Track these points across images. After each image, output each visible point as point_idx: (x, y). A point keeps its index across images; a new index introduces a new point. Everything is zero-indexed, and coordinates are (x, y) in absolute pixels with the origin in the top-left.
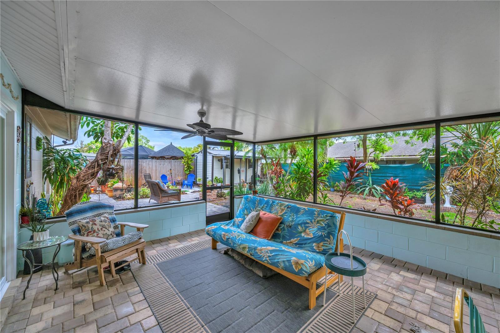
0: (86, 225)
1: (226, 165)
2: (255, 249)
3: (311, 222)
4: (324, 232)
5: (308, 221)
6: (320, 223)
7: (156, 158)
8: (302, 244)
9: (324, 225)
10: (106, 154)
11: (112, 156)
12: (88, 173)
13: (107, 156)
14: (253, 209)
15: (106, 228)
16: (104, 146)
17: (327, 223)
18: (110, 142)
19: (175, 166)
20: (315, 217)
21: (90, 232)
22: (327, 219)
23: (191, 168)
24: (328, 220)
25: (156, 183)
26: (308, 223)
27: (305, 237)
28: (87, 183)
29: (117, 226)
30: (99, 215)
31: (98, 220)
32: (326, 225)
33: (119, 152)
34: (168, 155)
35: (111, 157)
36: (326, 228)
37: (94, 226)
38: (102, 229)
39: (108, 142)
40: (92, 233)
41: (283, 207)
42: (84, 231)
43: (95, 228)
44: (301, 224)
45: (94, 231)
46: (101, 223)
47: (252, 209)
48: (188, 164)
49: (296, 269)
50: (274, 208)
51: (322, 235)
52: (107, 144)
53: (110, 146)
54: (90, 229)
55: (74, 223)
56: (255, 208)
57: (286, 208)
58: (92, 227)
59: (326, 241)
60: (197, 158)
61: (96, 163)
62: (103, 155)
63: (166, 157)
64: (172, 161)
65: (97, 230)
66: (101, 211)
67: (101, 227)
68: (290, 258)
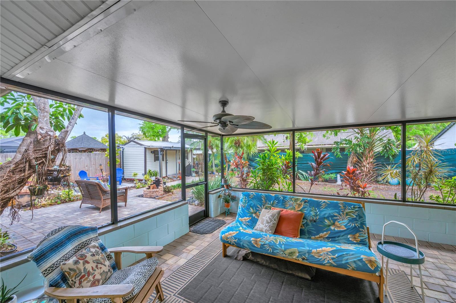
0: (74, 267)
2: (309, 252)
3: (340, 214)
4: (357, 223)
5: (336, 214)
6: (350, 215)
8: (335, 237)
9: (355, 217)
10: (44, 150)
11: (53, 152)
12: (14, 179)
13: (46, 154)
14: (261, 207)
15: (102, 264)
16: (40, 139)
17: (357, 214)
18: (49, 133)
20: (342, 209)
21: (84, 276)
22: (356, 211)
23: (117, 162)
24: (358, 212)
25: (97, 183)
26: (336, 216)
27: (336, 229)
28: (12, 195)
29: (109, 255)
30: (84, 245)
31: (87, 254)
32: (356, 216)
33: (63, 146)
34: (82, 146)
35: (52, 155)
36: (358, 219)
37: (86, 266)
38: (97, 266)
39: (47, 133)
40: (86, 276)
41: (298, 202)
42: (73, 279)
43: (89, 267)
44: (327, 218)
45: (89, 274)
46: (94, 258)
47: (259, 206)
49: (372, 267)
50: (288, 204)
51: (356, 226)
52: (45, 136)
53: (50, 139)
54: (82, 271)
55: (52, 268)
56: (264, 206)
57: (303, 203)
58: (85, 268)
59: (361, 231)
60: (123, 150)
61: (27, 164)
62: (38, 151)
63: (80, 149)
65: (91, 270)
66: (84, 238)
67: (96, 264)
68: (360, 257)
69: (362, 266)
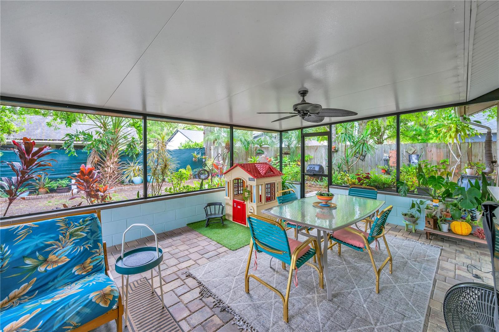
3: (59, 240)
4: (87, 244)
6: (77, 235)
8: (47, 284)
9: (85, 235)
17: (89, 229)
20: (62, 230)
22: (87, 225)
24: (90, 226)
26: (51, 245)
27: (50, 268)
32: (87, 233)
36: (89, 237)
51: (87, 249)
59: (94, 253)
68: (88, 299)
69: (90, 311)
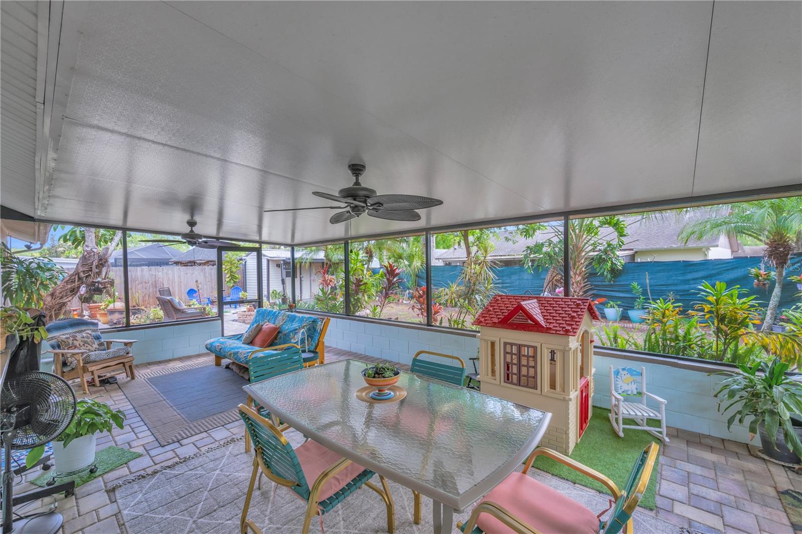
0: (66, 340)
1: (286, 272)
5: (297, 328)
7: (181, 263)
10: (90, 264)
11: (97, 267)
12: (66, 288)
13: (91, 268)
15: (89, 344)
16: (86, 255)
17: (308, 327)
18: (93, 250)
19: (211, 276)
20: (303, 323)
21: (71, 347)
23: (236, 279)
25: (168, 300)
26: (297, 330)
27: (293, 342)
28: (65, 301)
29: (102, 343)
30: (81, 331)
31: (79, 336)
33: (106, 261)
34: (200, 258)
35: (96, 268)
37: (75, 342)
38: (84, 345)
39: (91, 250)
40: (73, 348)
41: (284, 317)
42: (64, 347)
43: (76, 343)
44: (293, 331)
45: (75, 346)
46: (83, 339)
47: (260, 322)
48: (231, 272)
50: (278, 319)
51: (303, 338)
52: (90, 253)
53: (94, 255)
54: (71, 344)
55: (52, 338)
56: (264, 321)
58: (73, 343)
60: (245, 262)
61: (77, 276)
62: (84, 266)
63: (198, 262)
64: (205, 269)
65: (78, 345)
66: (83, 328)
67: (83, 343)
